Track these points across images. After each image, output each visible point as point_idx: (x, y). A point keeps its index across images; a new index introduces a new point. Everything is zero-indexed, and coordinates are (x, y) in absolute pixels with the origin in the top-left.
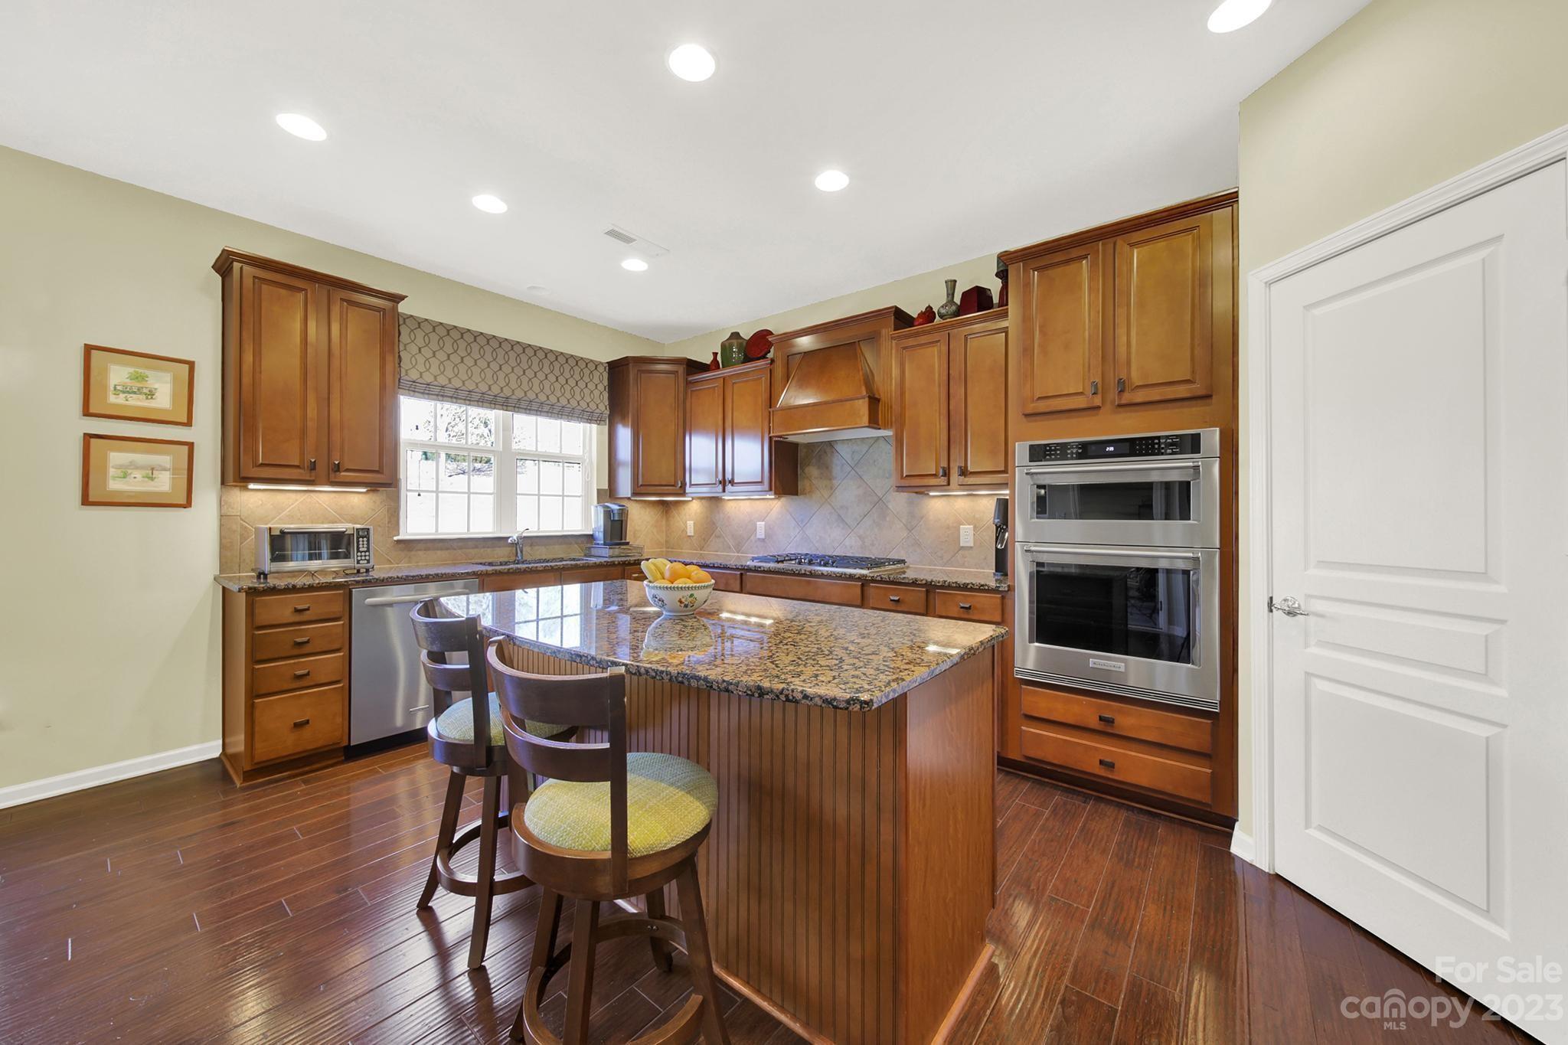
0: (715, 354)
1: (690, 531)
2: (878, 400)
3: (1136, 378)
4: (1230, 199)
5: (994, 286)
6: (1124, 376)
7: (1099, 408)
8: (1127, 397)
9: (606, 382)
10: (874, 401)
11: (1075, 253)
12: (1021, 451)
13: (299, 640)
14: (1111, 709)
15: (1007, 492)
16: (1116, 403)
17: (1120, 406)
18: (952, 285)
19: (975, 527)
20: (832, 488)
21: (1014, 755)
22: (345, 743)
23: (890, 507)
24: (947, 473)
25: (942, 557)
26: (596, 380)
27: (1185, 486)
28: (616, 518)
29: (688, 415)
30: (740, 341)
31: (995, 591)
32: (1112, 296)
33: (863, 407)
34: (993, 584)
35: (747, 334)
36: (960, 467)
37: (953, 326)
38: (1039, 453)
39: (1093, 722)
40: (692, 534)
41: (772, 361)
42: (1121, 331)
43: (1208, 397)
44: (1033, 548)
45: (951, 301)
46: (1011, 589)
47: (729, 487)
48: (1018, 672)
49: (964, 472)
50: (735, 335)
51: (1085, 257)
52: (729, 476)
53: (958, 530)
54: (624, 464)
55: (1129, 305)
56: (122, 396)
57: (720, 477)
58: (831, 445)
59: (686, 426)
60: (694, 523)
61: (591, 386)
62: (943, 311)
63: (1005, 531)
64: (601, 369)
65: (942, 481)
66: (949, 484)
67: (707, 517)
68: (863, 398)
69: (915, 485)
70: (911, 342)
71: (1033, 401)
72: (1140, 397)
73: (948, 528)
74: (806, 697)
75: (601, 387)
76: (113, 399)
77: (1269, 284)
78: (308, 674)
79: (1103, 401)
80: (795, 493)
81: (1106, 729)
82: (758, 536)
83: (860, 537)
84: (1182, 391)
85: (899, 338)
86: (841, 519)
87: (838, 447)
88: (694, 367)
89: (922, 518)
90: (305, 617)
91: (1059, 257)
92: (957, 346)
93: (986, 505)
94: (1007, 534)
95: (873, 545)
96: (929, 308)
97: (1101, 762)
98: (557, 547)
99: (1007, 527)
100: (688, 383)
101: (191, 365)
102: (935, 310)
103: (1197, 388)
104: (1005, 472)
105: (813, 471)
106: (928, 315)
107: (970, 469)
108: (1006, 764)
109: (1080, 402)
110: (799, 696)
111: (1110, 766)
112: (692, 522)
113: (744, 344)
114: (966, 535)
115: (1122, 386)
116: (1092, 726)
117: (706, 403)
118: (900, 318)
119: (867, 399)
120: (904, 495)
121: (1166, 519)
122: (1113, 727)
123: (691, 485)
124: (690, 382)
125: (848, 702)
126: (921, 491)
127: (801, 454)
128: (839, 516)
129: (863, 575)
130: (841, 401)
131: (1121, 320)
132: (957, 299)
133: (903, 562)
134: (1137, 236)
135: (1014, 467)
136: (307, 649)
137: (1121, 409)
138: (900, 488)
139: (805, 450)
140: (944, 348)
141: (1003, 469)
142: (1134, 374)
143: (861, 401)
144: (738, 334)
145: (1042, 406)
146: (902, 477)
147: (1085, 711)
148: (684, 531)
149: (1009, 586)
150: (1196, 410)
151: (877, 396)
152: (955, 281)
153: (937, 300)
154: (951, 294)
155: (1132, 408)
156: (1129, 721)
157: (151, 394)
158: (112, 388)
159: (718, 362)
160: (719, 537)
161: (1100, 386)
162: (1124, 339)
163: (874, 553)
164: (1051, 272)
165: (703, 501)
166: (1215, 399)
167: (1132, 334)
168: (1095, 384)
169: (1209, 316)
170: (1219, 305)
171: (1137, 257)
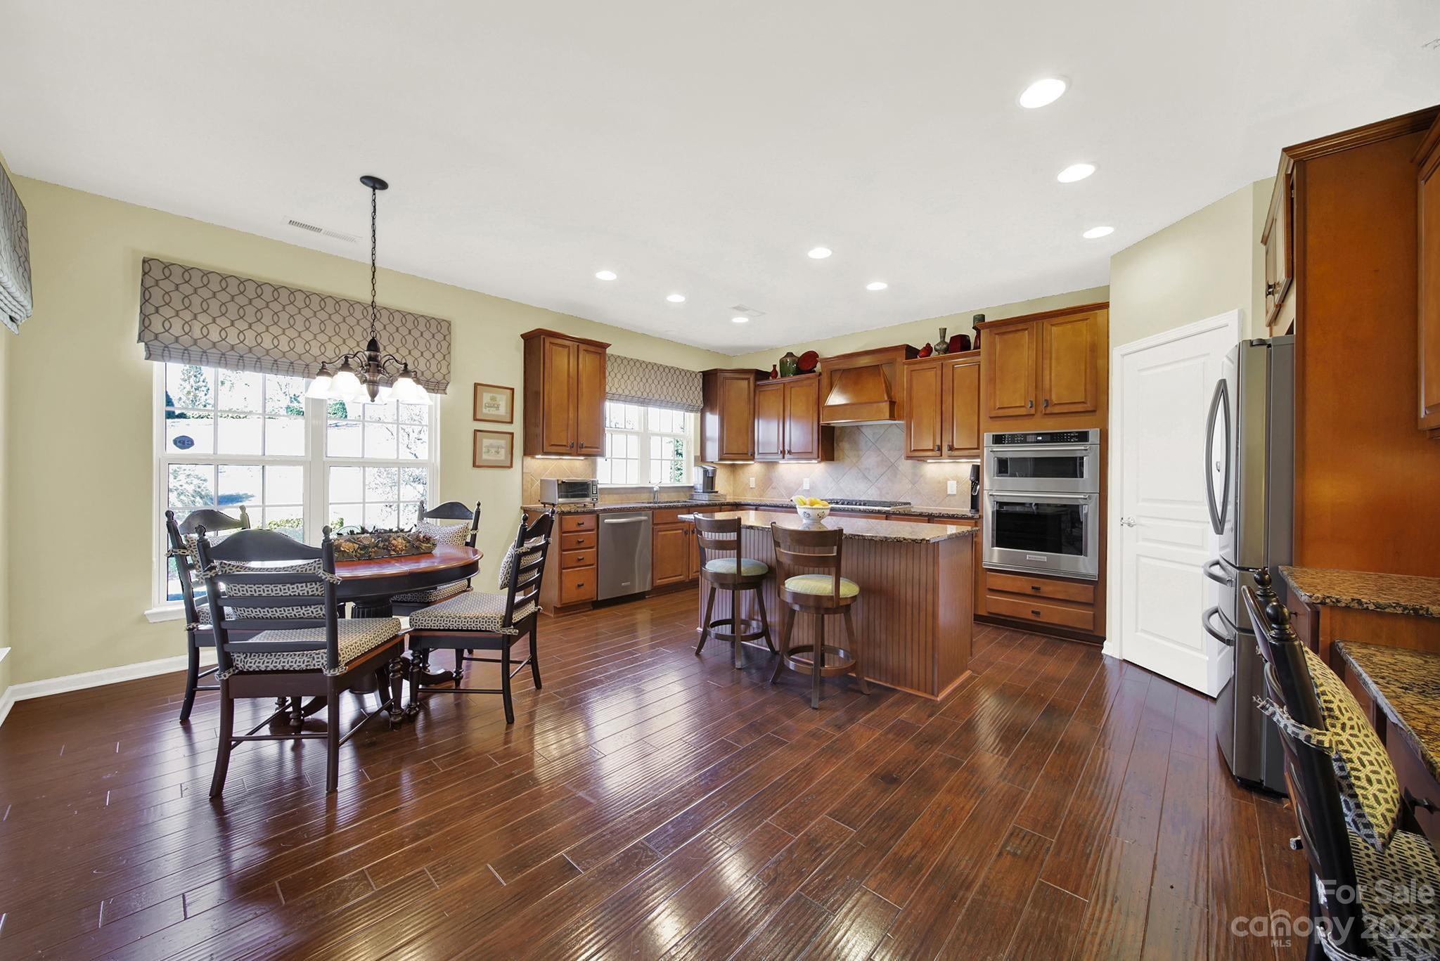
0: (775, 366)
1: (752, 485)
2: (895, 402)
3: (1054, 399)
4: (1105, 306)
5: (972, 334)
6: (1047, 398)
7: (1033, 415)
8: (1049, 410)
9: (701, 385)
10: (892, 404)
11: (1020, 326)
12: (987, 438)
13: (580, 540)
14: (1038, 582)
15: (979, 460)
16: (1043, 412)
17: (1045, 414)
18: (943, 331)
19: (958, 482)
20: (859, 457)
21: (982, 612)
22: (595, 599)
23: (900, 469)
24: (940, 449)
25: (935, 501)
26: (696, 384)
27: (1081, 459)
28: (710, 476)
29: (756, 408)
30: (794, 358)
31: (972, 518)
32: (1041, 354)
33: (885, 407)
34: (970, 515)
35: (799, 353)
36: (949, 446)
37: (944, 359)
38: (998, 440)
39: (1029, 591)
40: (754, 487)
41: (820, 374)
42: (1047, 373)
43: (1094, 411)
44: (994, 494)
45: (943, 341)
46: (981, 517)
47: (787, 456)
48: (985, 565)
49: (951, 448)
50: (790, 355)
51: (1026, 329)
52: (787, 448)
53: (946, 485)
54: (712, 439)
55: (1051, 358)
56: (488, 409)
57: (781, 448)
58: (859, 429)
59: (754, 413)
60: (756, 480)
61: (693, 388)
62: (937, 347)
63: (978, 484)
64: (698, 376)
65: (938, 453)
66: (941, 456)
67: (766, 475)
68: (886, 401)
69: (916, 456)
70: (917, 367)
71: (995, 410)
72: (1056, 410)
73: (939, 482)
74: (905, 539)
75: (698, 389)
76: (485, 411)
77: (1123, 356)
78: (583, 559)
79: (1036, 412)
80: (833, 460)
81: (1036, 594)
82: (804, 488)
83: (879, 488)
84: (1079, 408)
85: (909, 364)
86: (865, 477)
87: (863, 430)
88: (760, 375)
89: (922, 476)
90: (582, 527)
91: (1012, 328)
92: (948, 372)
93: (964, 469)
94: (978, 487)
95: (888, 493)
96: (928, 345)
97: (1033, 612)
98: (673, 494)
99: (979, 481)
100: (756, 386)
101: (512, 390)
102: (933, 346)
103: (1089, 406)
104: (978, 448)
105: (845, 445)
106: (928, 349)
107: (955, 446)
108: (979, 619)
109: (1023, 411)
110: (902, 540)
111: (1037, 613)
112: (754, 479)
113: (797, 360)
114: (952, 488)
115: (1048, 403)
116: (1027, 593)
117: (770, 400)
118: (910, 352)
119: (888, 403)
120: (910, 462)
121: (1069, 477)
122: (1039, 592)
123: (759, 454)
124: (758, 385)
125: (921, 540)
126: (922, 459)
127: (837, 433)
128: (864, 475)
129: (887, 511)
130: (871, 403)
131: (1046, 366)
132: (948, 340)
133: (909, 504)
134: (1055, 320)
135: (983, 447)
136: (582, 545)
137: (1046, 416)
138: (908, 458)
139: (839, 431)
140: (939, 372)
141: (976, 447)
142: (1054, 397)
143: (884, 404)
144: (792, 353)
145: (1001, 413)
146: (911, 451)
147: (1024, 585)
148: (748, 484)
149: (980, 516)
150: (1087, 418)
151: (893, 400)
152: (946, 329)
153: (935, 341)
154: (943, 336)
155: (1052, 416)
156: (1048, 588)
157: (498, 408)
158: (484, 405)
159: (777, 372)
160: (775, 488)
161: (1034, 402)
162: (1048, 377)
163: (888, 499)
164: (1006, 337)
165: (762, 464)
166: (1097, 413)
167: (1053, 375)
168: (1032, 402)
169: (1095, 368)
170: (1100, 362)
171: (1056, 332)
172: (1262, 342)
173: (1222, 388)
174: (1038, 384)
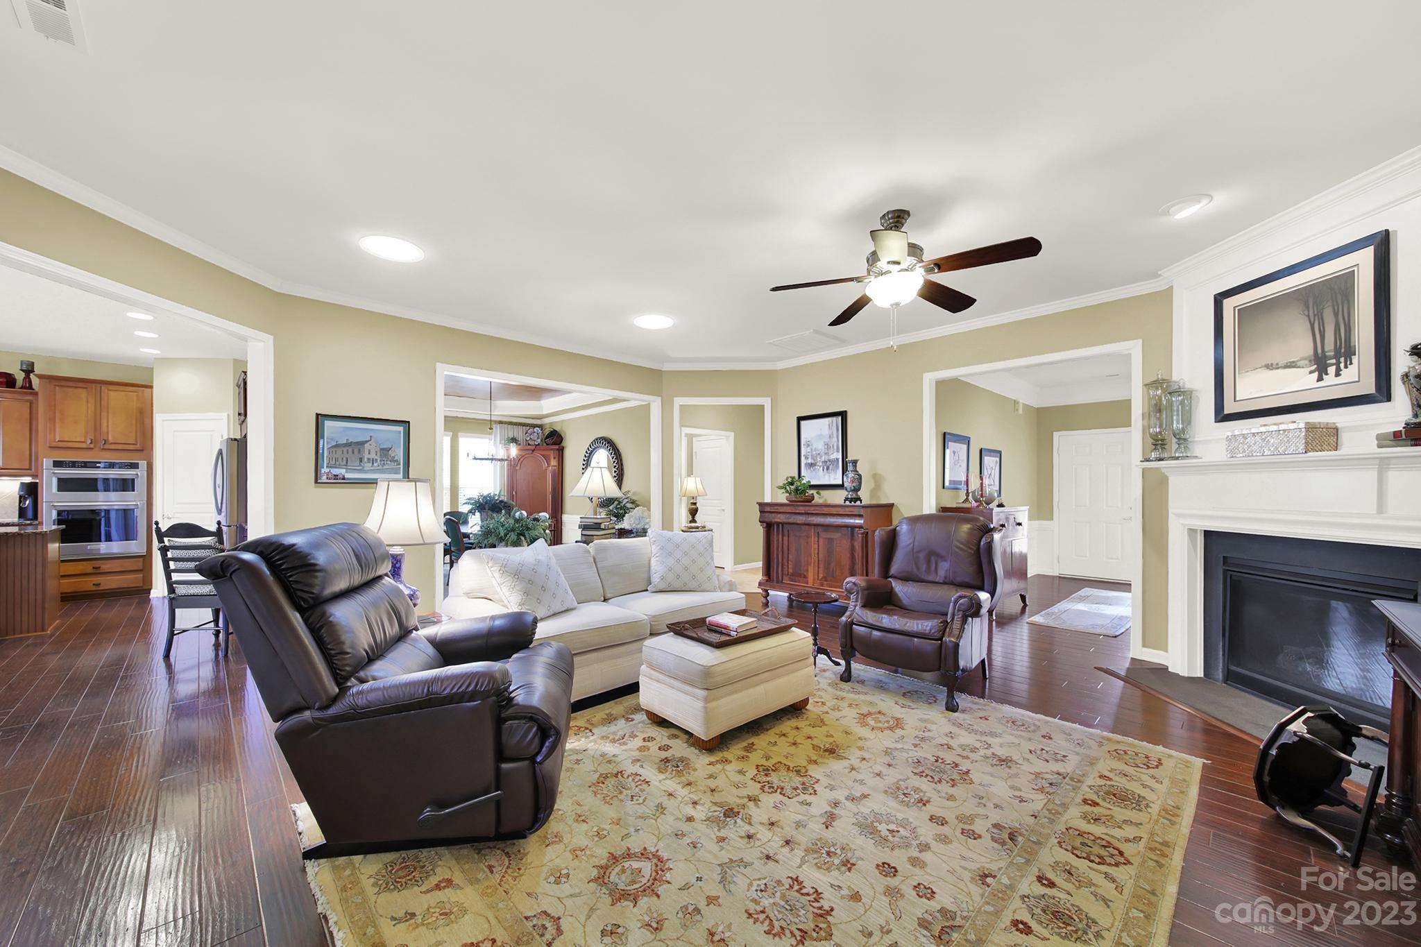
3: (111, 439)
4: (150, 386)
6: (105, 438)
7: (92, 449)
8: (106, 447)
11: (81, 385)
12: (47, 461)
14: (96, 564)
15: (38, 479)
17: (103, 448)
27: (133, 480)
32: (99, 406)
38: (57, 463)
39: (90, 570)
42: (104, 420)
43: (142, 450)
44: (54, 502)
71: (56, 441)
72: (113, 447)
79: (95, 446)
81: (96, 571)
84: (131, 447)
91: (72, 384)
97: (94, 584)
103: (138, 446)
109: (83, 445)
111: (98, 585)
115: (105, 441)
116: (89, 572)
121: (124, 491)
122: (99, 570)
131: (104, 416)
134: (112, 387)
135: (44, 469)
137: (104, 451)
141: (36, 468)
142: (110, 438)
145: (61, 445)
147: (85, 567)
149: (40, 521)
150: (138, 454)
155: (110, 451)
156: (106, 565)
162: (105, 425)
164: (66, 389)
166: (145, 452)
167: (110, 423)
168: (92, 440)
169: (142, 423)
170: (147, 421)
171: (114, 396)
172: (236, 440)
173: (220, 452)
174: (97, 426)
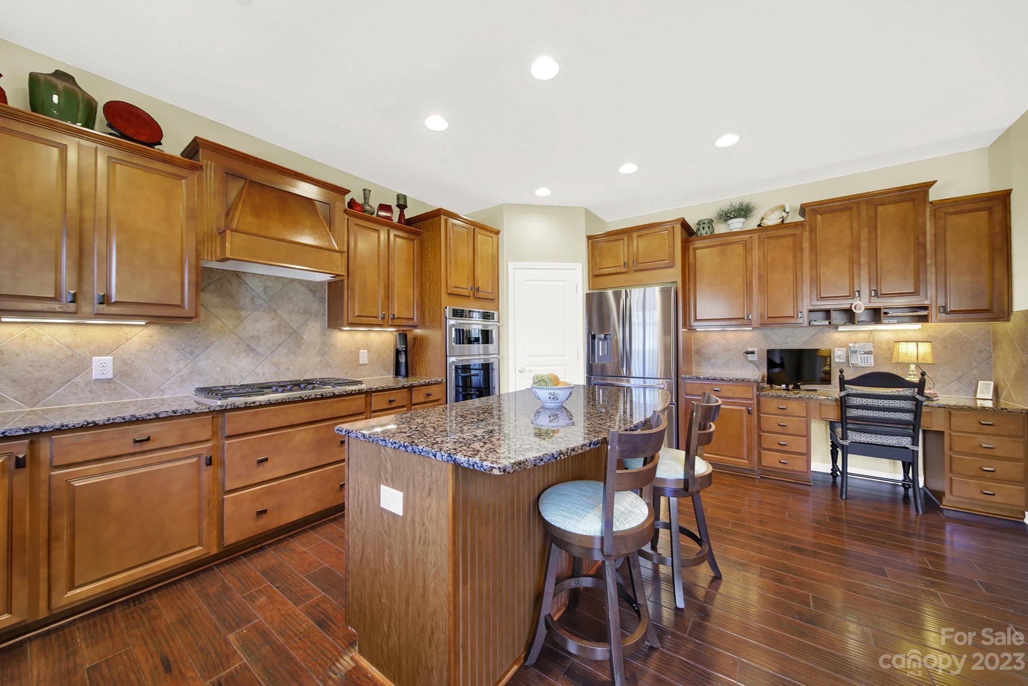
8: (478, 295)
11: (464, 225)
12: (449, 311)
18: (368, 193)
36: (392, 314)
42: (477, 267)
43: (494, 300)
45: (368, 203)
49: (394, 317)
51: (467, 229)
53: (358, 353)
55: (478, 257)
66: (386, 324)
69: (364, 323)
71: (452, 288)
72: (481, 295)
73: (350, 352)
84: (490, 297)
89: (331, 347)
91: (460, 224)
103: (493, 294)
114: (364, 356)
140: (383, 237)
142: (480, 285)
146: (354, 317)
150: (492, 303)
154: (367, 198)
164: (457, 229)
167: (479, 270)
168: (471, 287)
169: (495, 270)
171: (481, 240)
174: (473, 272)
